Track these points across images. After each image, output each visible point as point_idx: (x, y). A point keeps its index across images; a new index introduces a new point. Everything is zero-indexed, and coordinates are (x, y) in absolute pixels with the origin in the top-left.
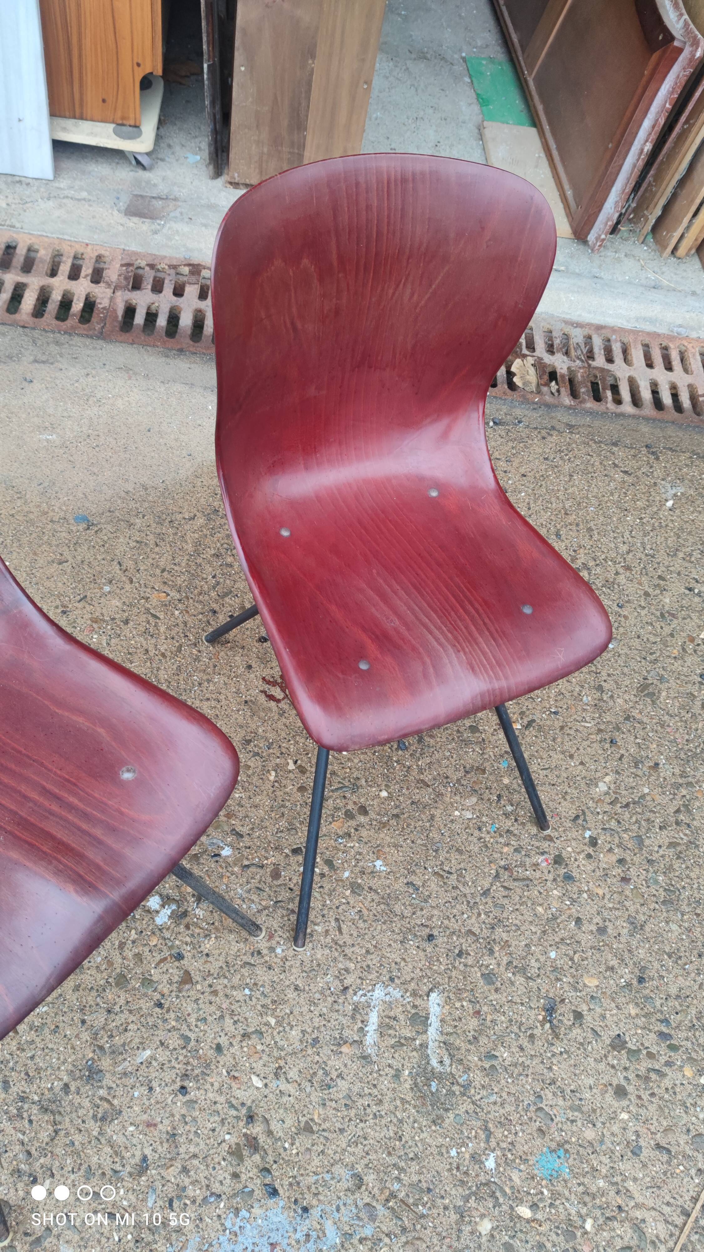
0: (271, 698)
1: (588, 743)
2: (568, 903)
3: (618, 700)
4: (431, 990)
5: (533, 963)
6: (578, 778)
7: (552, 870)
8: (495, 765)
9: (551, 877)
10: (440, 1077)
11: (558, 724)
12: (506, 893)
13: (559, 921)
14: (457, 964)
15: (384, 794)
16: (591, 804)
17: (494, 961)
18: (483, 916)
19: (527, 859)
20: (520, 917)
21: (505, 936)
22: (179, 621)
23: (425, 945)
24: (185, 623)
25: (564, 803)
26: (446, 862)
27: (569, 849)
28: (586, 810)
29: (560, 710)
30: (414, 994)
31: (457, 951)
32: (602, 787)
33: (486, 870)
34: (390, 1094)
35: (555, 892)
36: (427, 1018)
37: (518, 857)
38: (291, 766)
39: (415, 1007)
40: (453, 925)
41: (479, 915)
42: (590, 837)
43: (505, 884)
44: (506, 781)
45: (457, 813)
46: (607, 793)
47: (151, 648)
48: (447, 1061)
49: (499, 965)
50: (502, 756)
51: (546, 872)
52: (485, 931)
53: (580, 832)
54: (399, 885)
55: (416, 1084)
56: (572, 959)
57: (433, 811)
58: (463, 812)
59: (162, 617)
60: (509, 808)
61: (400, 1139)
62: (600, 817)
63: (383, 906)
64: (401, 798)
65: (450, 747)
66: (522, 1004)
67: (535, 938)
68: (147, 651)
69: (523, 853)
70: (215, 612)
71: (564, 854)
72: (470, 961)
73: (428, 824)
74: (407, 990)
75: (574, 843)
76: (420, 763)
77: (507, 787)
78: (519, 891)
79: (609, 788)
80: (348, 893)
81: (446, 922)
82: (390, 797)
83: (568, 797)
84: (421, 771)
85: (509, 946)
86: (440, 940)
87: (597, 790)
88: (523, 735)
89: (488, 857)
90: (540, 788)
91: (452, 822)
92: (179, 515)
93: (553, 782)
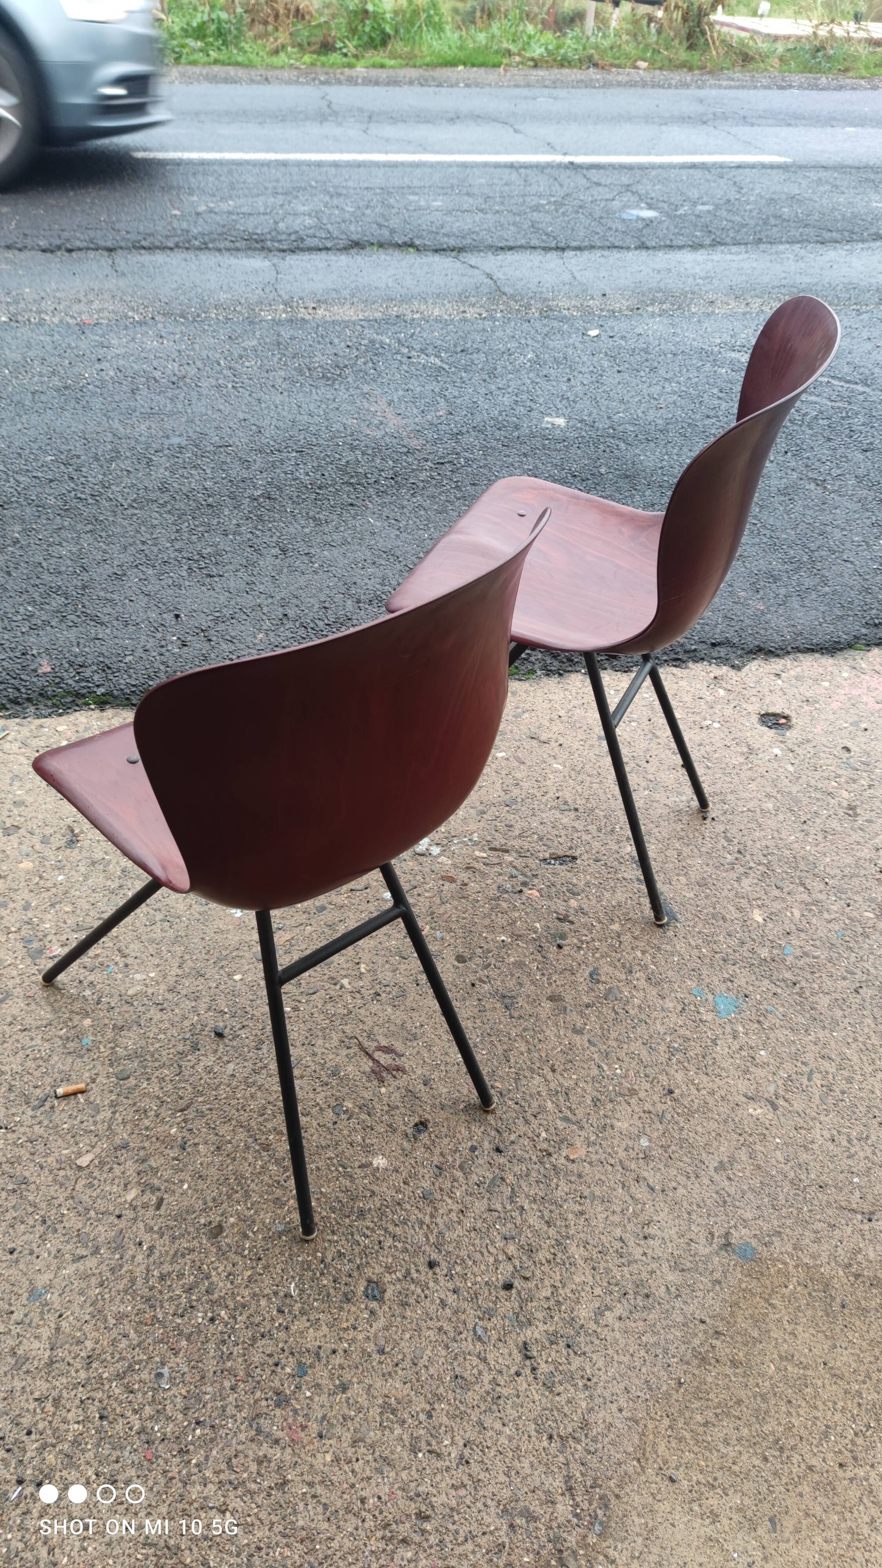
0: (388, 1050)
2: (35, 920)
5: (83, 869)
7: (47, 944)
8: (99, 1038)
9: (49, 938)
13: (49, 904)
15: (237, 977)
17: (122, 864)
20: (90, 899)
21: (109, 883)
22: (535, 1123)
24: (527, 1122)
25: (15, 1012)
26: (167, 928)
27: (21, 966)
35: (48, 926)
44: (87, 1022)
45: (152, 975)
47: (550, 1076)
49: (118, 863)
50: (89, 1050)
51: (54, 940)
52: (129, 884)
56: (41, 877)
57: (180, 972)
58: (144, 977)
59: (559, 1122)
60: (87, 993)
64: (217, 977)
65: (157, 1045)
67: (77, 887)
68: (554, 1071)
70: (498, 1150)
71: (29, 961)
73: (186, 958)
75: (14, 973)
76: (196, 1018)
77: (87, 1015)
78: (88, 919)
82: (230, 975)
83: (9, 1019)
84: (194, 1009)
88: (54, 1086)
89: (120, 941)
90: (44, 1022)
91: (158, 966)
92: (618, 1312)
93: (26, 1033)
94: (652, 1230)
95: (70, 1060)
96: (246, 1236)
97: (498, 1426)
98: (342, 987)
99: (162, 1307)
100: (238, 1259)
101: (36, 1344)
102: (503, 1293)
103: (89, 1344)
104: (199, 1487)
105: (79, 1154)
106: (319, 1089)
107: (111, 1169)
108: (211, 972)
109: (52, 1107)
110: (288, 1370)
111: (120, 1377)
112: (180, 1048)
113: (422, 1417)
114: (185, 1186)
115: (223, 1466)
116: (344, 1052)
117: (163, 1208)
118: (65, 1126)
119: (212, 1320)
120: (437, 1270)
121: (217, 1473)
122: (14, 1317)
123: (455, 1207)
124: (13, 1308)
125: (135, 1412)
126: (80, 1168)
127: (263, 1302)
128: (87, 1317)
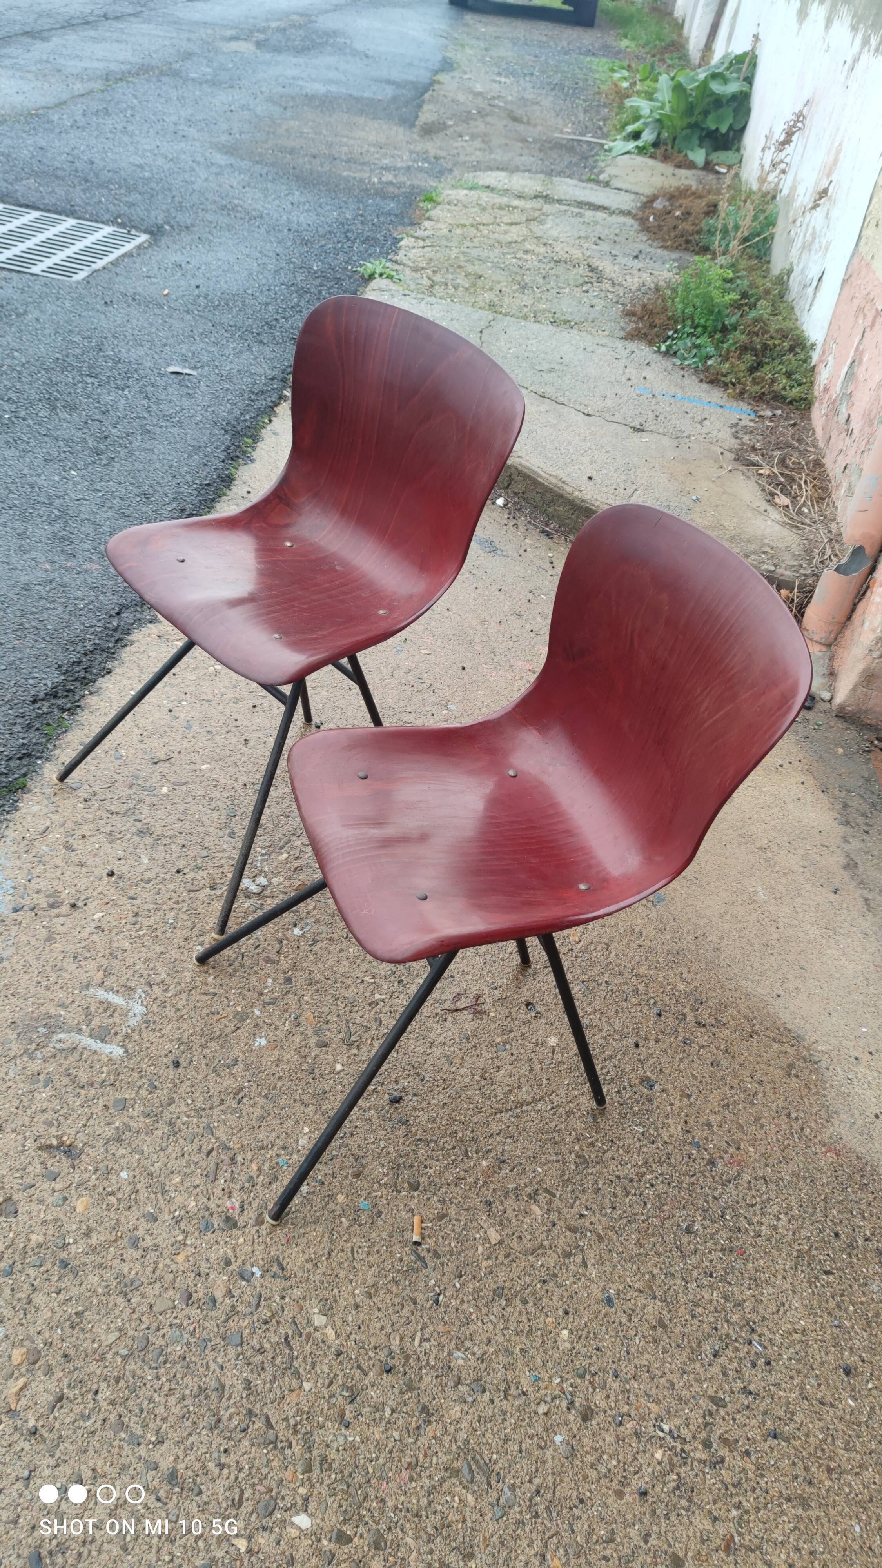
0: (458, 997)
1: (388, 1329)
2: (177, 1214)
3: (458, 1408)
4: (126, 1051)
5: (122, 1151)
6: (336, 1291)
7: (220, 1210)
8: (364, 1193)
9: (212, 1205)
10: (48, 1036)
11: (420, 1297)
12: (205, 1150)
13: (159, 1195)
14: (144, 1080)
15: (339, 1067)
16: (297, 1293)
17: (136, 1114)
18: (185, 1119)
19: (238, 1187)
20: (174, 1155)
21: (159, 1133)
23: (171, 1057)
25: (302, 1259)
26: (252, 1102)
27: (241, 1240)
28: (289, 1284)
29: (442, 1309)
30: (128, 1036)
31: (156, 1083)
32: (319, 1320)
33: (234, 1138)
34: (51, 997)
35: (193, 1204)
36: (102, 1041)
37: (243, 1177)
38: (377, 996)
39: (116, 1034)
40: (184, 1088)
41: (188, 1116)
42: (253, 1274)
43: (214, 1153)
44: (341, 1198)
45: (307, 1130)
46: (309, 1322)
48: (58, 1046)
49: (132, 1118)
50: (375, 1206)
51: (219, 1202)
52: (169, 1116)
53: (261, 1263)
54: (236, 1052)
55: (50, 1017)
56: (112, 1194)
57: (312, 1108)
58: (306, 1137)
61: (13, 995)
62: (277, 1299)
63: (218, 1033)
64: (331, 1082)
65: (391, 1150)
66: (85, 1126)
67: (147, 1163)
69: (247, 1185)
71: (236, 1232)
72: (143, 1093)
73: (298, 1097)
74: (133, 1031)
75: (248, 1249)
76: (372, 1112)
78: (203, 1164)
79: (316, 1329)
80: (239, 1009)
81: (189, 1083)
82: (333, 1072)
83: (310, 1266)
84: (363, 1110)
85: (147, 1134)
86: (171, 1072)
87: (316, 1311)
88: (404, 1243)
89: (249, 1145)
90: (326, 1235)
91: (297, 1122)
92: (685, 970)
93: (333, 1254)
94: (637, 929)
95: (380, 1223)
96: (592, 1144)
97: (743, 1058)
98: (383, 1000)
99: (636, 1214)
100: (609, 1154)
101: (649, 1309)
102: (663, 1018)
103: (656, 1271)
104: (763, 1228)
105: (486, 1240)
106: (478, 1053)
107: (508, 1219)
108: (323, 1085)
109: (429, 1251)
110: (694, 1152)
111: (683, 1257)
112: (401, 1133)
113: (733, 1092)
114: (540, 1170)
115: (751, 1209)
116: (448, 1024)
117: (554, 1191)
118: (453, 1245)
119: (652, 1185)
120: (641, 1044)
121: (755, 1214)
122: (624, 1320)
123: (598, 1015)
124: (617, 1321)
125: (710, 1252)
126: (501, 1242)
127: (645, 1150)
128: (635, 1267)
